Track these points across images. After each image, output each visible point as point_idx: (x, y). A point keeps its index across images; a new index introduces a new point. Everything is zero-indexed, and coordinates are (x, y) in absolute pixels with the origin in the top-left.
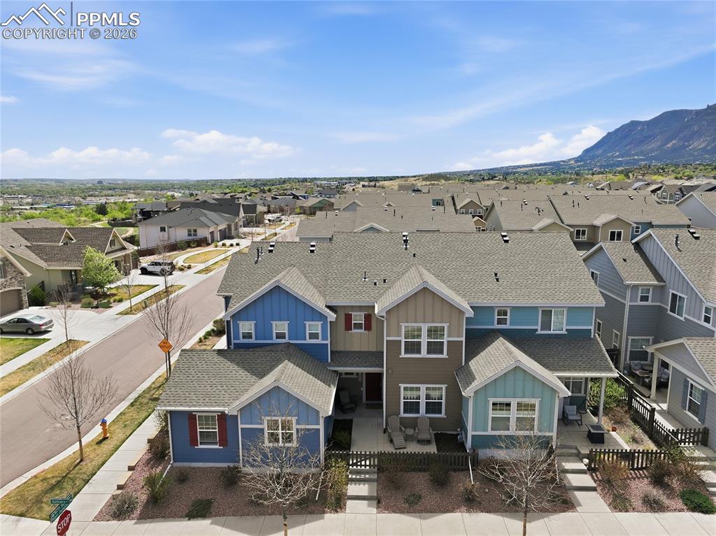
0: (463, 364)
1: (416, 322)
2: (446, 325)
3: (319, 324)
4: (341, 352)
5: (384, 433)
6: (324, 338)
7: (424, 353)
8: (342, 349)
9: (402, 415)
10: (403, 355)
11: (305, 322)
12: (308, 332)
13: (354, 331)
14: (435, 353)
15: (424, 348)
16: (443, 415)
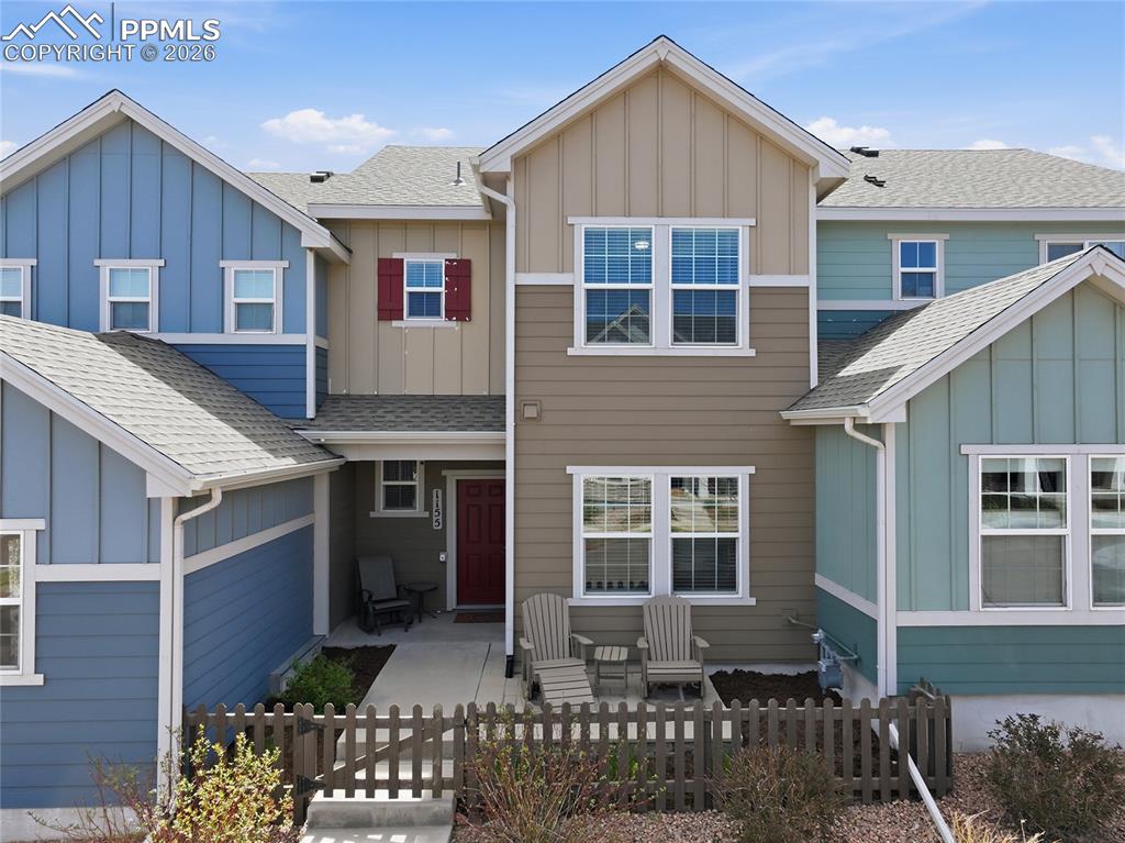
0: (814, 383)
1: (628, 214)
2: (741, 226)
3: (276, 267)
4: (362, 397)
5: (510, 674)
6: (293, 323)
7: (662, 338)
8: (368, 389)
9: (581, 596)
10: (581, 346)
11: (222, 264)
12: (231, 300)
13: (409, 322)
14: (703, 336)
15: (662, 316)
16: (742, 596)
